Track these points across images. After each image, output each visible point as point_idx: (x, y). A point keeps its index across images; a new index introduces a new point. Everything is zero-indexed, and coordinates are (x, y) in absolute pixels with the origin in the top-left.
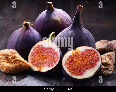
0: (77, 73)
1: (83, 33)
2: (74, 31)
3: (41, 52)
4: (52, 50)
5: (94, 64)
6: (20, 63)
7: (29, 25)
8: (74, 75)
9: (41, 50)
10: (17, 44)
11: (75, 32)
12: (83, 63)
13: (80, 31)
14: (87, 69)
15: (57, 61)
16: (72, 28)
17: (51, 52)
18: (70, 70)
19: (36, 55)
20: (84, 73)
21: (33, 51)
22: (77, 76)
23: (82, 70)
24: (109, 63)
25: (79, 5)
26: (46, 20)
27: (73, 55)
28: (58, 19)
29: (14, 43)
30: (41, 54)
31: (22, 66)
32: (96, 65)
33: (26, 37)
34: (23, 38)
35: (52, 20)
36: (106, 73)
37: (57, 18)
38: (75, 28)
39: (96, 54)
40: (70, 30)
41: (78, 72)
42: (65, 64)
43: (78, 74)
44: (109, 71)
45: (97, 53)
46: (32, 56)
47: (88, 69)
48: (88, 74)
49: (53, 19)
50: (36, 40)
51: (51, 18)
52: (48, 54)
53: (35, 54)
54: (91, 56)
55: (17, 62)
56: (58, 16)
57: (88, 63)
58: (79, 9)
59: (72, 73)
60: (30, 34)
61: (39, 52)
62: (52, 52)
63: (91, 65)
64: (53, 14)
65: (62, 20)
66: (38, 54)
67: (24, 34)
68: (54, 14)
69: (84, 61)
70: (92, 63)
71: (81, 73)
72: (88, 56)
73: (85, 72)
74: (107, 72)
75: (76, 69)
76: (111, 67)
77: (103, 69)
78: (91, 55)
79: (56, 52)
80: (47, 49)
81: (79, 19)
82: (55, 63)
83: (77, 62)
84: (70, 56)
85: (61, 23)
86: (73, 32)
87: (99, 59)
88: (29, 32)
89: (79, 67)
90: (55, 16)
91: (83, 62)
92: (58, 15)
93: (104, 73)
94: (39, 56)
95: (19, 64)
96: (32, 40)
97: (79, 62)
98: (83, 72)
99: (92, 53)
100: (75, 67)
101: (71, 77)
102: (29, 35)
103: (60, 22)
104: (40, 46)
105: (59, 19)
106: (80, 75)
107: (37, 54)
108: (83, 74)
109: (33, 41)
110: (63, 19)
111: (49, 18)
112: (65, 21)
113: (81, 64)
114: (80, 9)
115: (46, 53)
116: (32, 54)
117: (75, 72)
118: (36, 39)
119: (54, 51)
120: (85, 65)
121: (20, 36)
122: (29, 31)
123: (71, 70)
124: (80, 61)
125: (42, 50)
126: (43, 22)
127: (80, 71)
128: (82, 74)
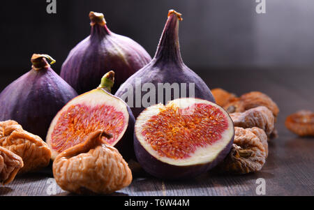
0: (173, 152)
1: (183, 74)
2: (162, 69)
3: (80, 120)
4: (108, 110)
5: (216, 135)
6: (27, 141)
7: (46, 64)
8: (165, 157)
9: (79, 116)
10: (16, 108)
11: (164, 71)
12: (188, 133)
13: (176, 70)
14: (198, 144)
15: (121, 130)
16: (155, 65)
17: (106, 114)
18: (154, 146)
19: (67, 129)
20: (191, 154)
21: (58, 123)
22: (173, 159)
23: (186, 147)
24: (254, 142)
25: (172, 10)
26: (89, 54)
27: (161, 114)
28: (119, 53)
29: (9, 108)
30: (79, 125)
31: (30, 151)
32: (221, 137)
33: (38, 90)
34: (32, 93)
35: (105, 55)
36: (247, 164)
37: (116, 50)
38: (164, 65)
39: (218, 115)
40: (152, 69)
41: (176, 151)
42: (144, 134)
43: (175, 156)
44: (255, 161)
45: (221, 113)
46: (57, 133)
47: (202, 146)
48: (202, 155)
49: (108, 53)
50: (65, 98)
51: (102, 49)
52: (97, 121)
53: (64, 128)
54: (207, 119)
55: (18, 140)
56: (120, 47)
57: (199, 132)
58: (172, 20)
59: (159, 151)
60: (50, 85)
61: (73, 122)
62: (109, 112)
63: (208, 136)
64: (106, 41)
65: (130, 55)
66: (72, 125)
67: (34, 84)
68: (110, 42)
69: (189, 128)
70: (212, 134)
71: (182, 153)
72: (199, 117)
73: (193, 152)
74: (250, 163)
75: (171, 143)
76: (259, 152)
77: (240, 153)
78: (206, 115)
79: (117, 110)
80: (96, 109)
81: (174, 43)
82: (116, 136)
83: (172, 128)
84: (154, 117)
85: (127, 63)
86: (159, 73)
87: (226, 126)
88: (47, 79)
89: (177, 139)
90: (113, 47)
91: (186, 129)
92: (120, 44)
93: (243, 164)
94: (75, 130)
95: (22, 144)
96: (54, 98)
97: (176, 129)
98: (188, 152)
99: (208, 113)
100: (168, 140)
101: (159, 161)
102: (48, 86)
103: (126, 60)
104: (77, 108)
105: (123, 54)
106: (182, 158)
107: (70, 127)
108: (188, 156)
109: (58, 99)
110: (132, 54)
111: (97, 50)
112: (138, 58)
113: (183, 135)
114: (174, 19)
115: (93, 119)
116: (55, 130)
117: (168, 150)
118: (64, 95)
119: (113, 110)
120: (194, 137)
121: (23, 90)
122: (47, 76)
123: (160, 145)
124: (180, 126)
125: (82, 114)
126: (81, 61)
127: (181, 149)
128: (186, 156)
